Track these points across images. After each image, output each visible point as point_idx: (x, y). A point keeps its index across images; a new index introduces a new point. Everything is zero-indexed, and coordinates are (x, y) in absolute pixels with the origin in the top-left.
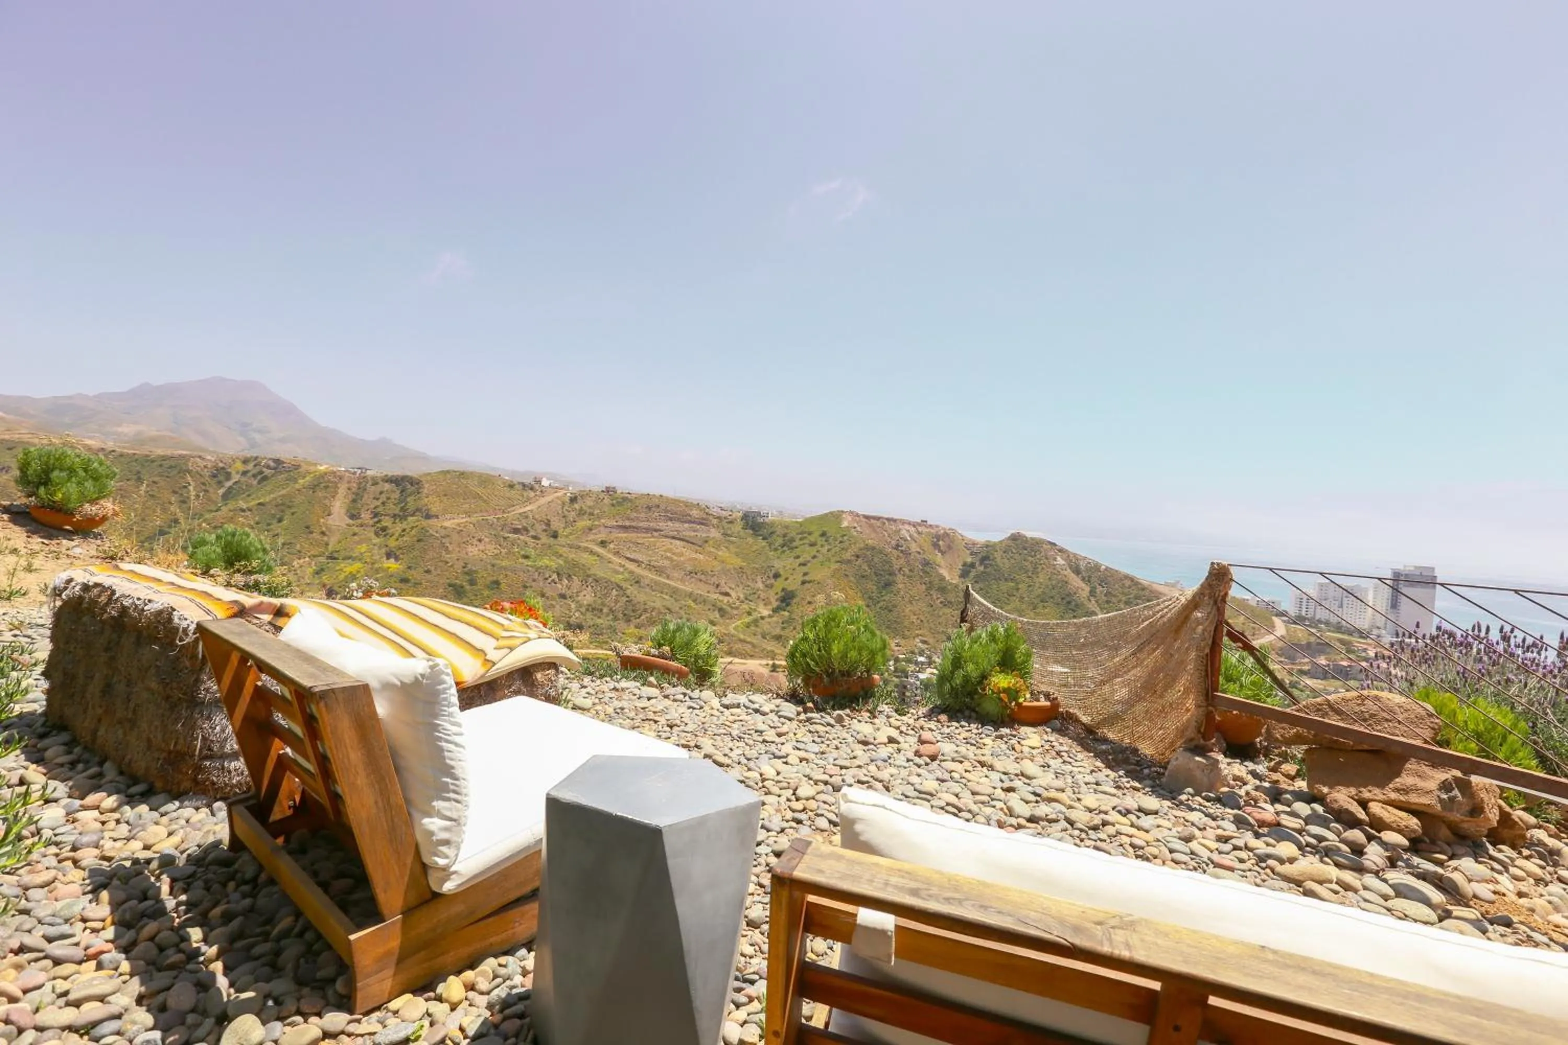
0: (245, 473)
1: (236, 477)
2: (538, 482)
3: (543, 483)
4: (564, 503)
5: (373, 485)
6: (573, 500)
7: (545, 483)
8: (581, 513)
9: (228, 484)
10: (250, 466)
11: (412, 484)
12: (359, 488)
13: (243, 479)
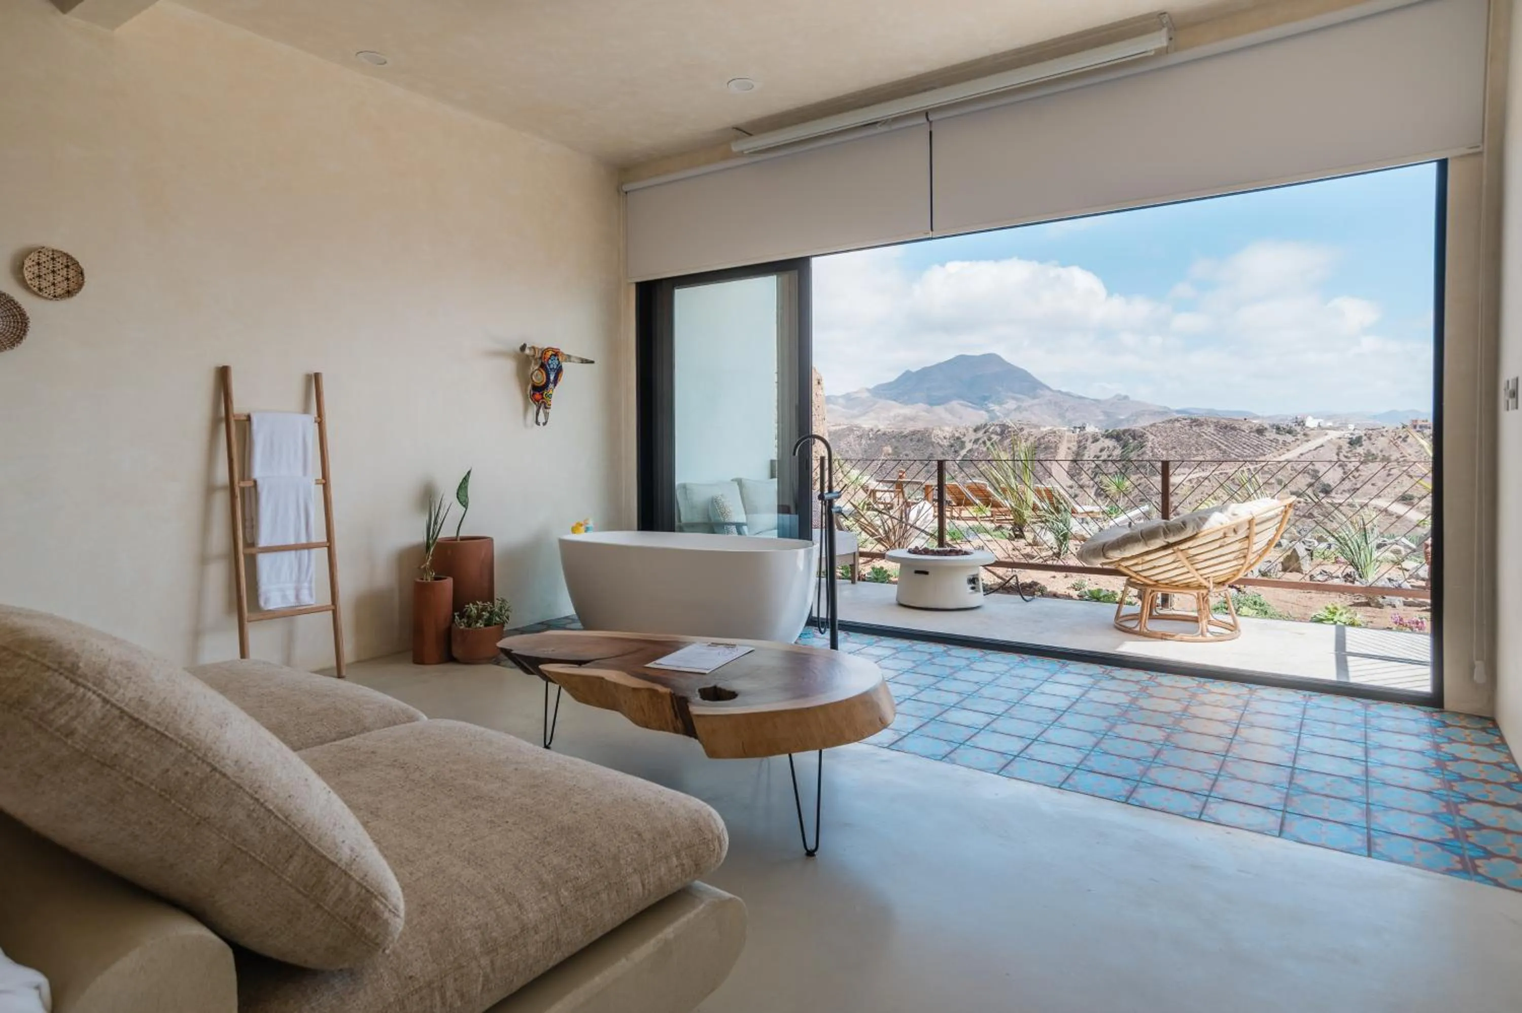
0: (976, 441)
1: (969, 446)
2: (1301, 423)
3: (1307, 424)
4: (1340, 448)
5: (1093, 442)
6: (1355, 442)
7: (1311, 423)
8: (1370, 458)
9: (963, 452)
10: (980, 434)
11: (1134, 439)
12: (1079, 447)
13: (975, 446)
